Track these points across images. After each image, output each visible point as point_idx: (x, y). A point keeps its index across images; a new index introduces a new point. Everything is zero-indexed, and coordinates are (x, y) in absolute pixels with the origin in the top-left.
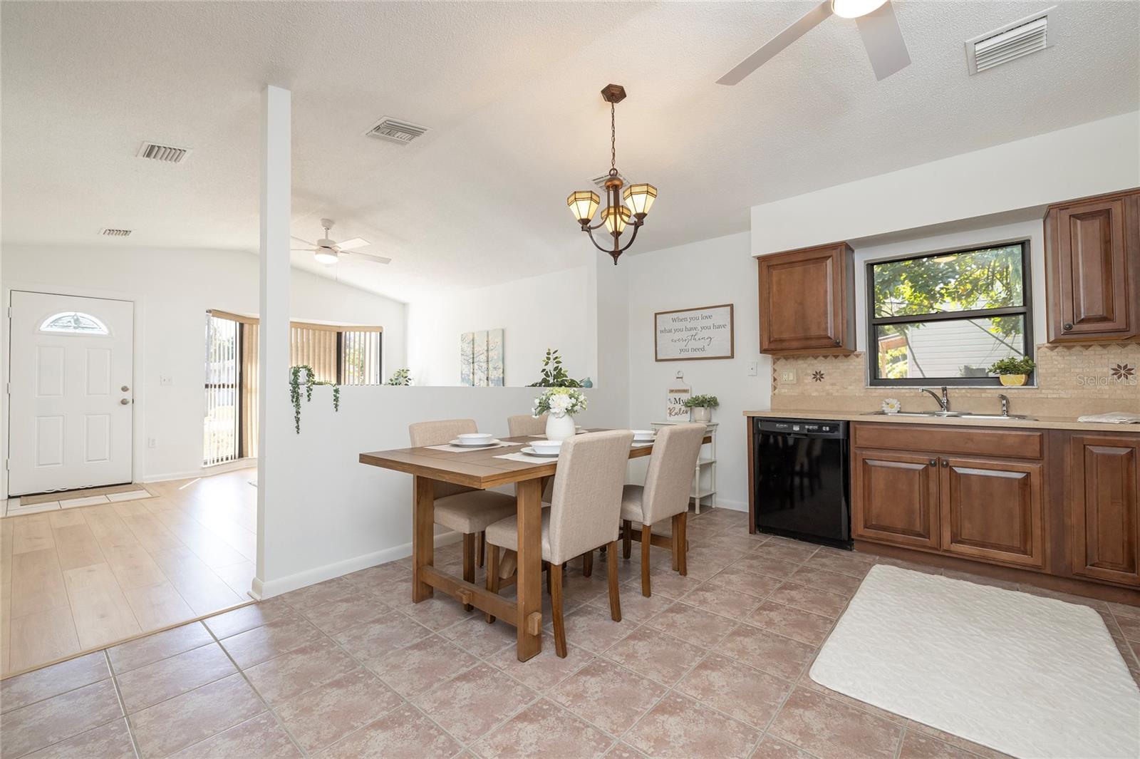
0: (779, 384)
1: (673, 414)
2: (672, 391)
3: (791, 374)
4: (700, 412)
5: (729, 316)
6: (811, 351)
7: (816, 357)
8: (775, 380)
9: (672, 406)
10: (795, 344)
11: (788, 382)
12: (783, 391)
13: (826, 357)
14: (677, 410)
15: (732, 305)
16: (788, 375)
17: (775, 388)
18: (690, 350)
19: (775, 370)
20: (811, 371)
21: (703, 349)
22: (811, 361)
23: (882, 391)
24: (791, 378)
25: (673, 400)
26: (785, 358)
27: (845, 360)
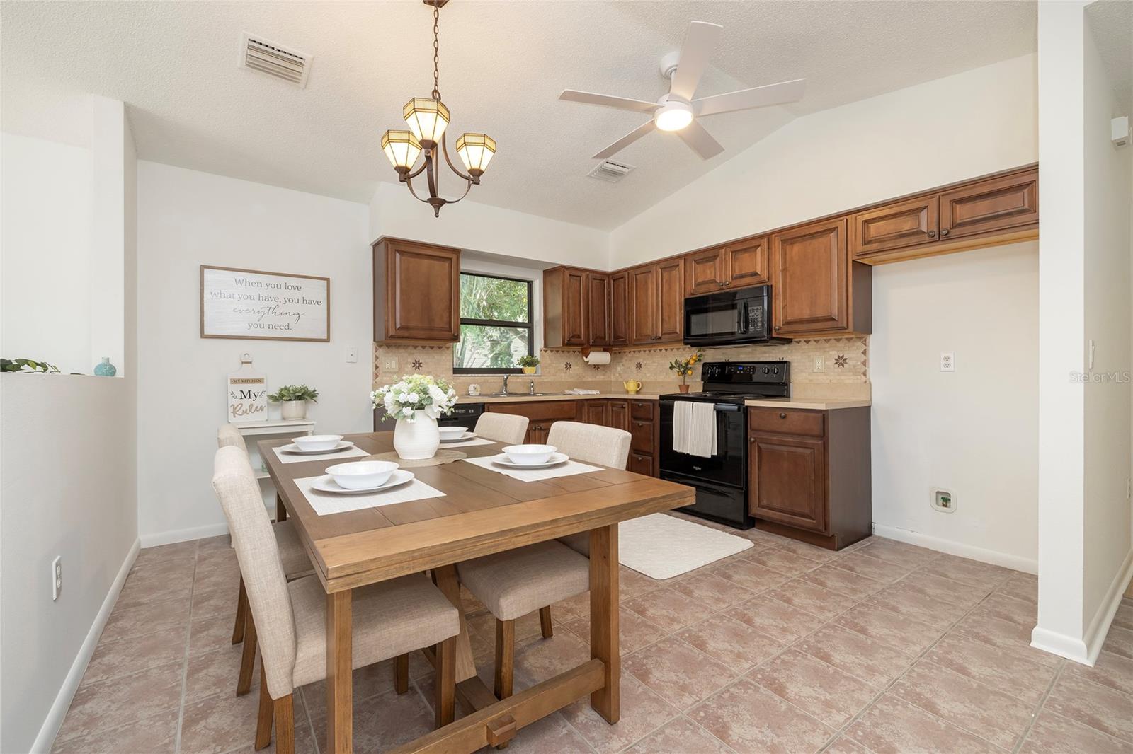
0: (381, 372)
1: (240, 412)
2: (235, 381)
3: (394, 362)
4: (294, 407)
5: (326, 292)
6: (412, 342)
7: (415, 347)
8: (377, 367)
9: (236, 402)
10: (422, 333)
11: (392, 371)
12: (385, 379)
13: (423, 347)
14: (246, 407)
15: (329, 279)
16: (391, 364)
17: (377, 376)
18: (266, 327)
19: (377, 358)
20: (411, 360)
21: (288, 327)
22: (411, 350)
23: (464, 378)
24: (394, 366)
25: (239, 395)
26: (387, 346)
27: (438, 351)
